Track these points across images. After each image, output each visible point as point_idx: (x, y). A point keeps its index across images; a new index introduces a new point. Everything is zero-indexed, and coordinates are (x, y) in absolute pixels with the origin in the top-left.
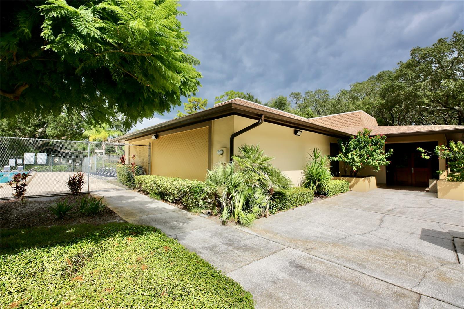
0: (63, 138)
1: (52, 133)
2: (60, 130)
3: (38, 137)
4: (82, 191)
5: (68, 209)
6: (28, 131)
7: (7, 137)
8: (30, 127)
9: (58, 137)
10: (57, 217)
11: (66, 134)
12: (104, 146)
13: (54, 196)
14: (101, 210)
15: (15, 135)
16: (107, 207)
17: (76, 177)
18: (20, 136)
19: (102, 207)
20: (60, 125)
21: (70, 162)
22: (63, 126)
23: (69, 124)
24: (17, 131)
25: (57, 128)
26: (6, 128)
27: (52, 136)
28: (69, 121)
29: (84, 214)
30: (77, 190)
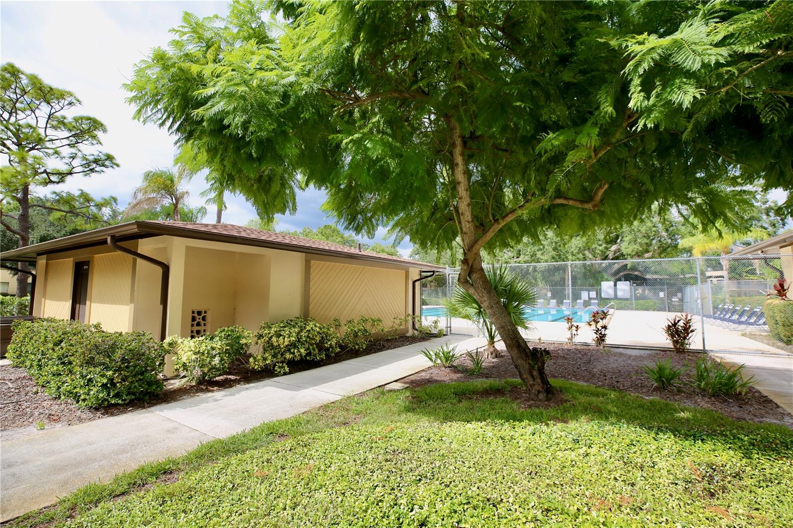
0: (646, 255)
1: (629, 251)
2: (641, 244)
3: (611, 258)
4: (692, 347)
5: (674, 376)
6: (599, 252)
7: (577, 262)
8: (600, 245)
9: (639, 255)
10: (656, 384)
11: (651, 248)
12: (725, 263)
13: (645, 349)
14: (742, 391)
15: (585, 259)
16: (754, 388)
17: (679, 321)
18: (590, 259)
19: (743, 386)
20: (640, 235)
21: (662, 294)
22: (645, 237)
23: (654, 231)
24: (587, 252)
25: (636, 241)
26: (575, 250)
27: (630, 255)
28: (654, 227)
29: (704, 390)
30: (682, 344)
